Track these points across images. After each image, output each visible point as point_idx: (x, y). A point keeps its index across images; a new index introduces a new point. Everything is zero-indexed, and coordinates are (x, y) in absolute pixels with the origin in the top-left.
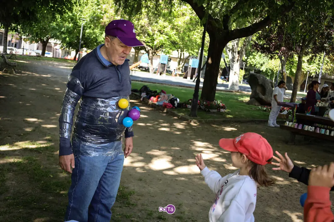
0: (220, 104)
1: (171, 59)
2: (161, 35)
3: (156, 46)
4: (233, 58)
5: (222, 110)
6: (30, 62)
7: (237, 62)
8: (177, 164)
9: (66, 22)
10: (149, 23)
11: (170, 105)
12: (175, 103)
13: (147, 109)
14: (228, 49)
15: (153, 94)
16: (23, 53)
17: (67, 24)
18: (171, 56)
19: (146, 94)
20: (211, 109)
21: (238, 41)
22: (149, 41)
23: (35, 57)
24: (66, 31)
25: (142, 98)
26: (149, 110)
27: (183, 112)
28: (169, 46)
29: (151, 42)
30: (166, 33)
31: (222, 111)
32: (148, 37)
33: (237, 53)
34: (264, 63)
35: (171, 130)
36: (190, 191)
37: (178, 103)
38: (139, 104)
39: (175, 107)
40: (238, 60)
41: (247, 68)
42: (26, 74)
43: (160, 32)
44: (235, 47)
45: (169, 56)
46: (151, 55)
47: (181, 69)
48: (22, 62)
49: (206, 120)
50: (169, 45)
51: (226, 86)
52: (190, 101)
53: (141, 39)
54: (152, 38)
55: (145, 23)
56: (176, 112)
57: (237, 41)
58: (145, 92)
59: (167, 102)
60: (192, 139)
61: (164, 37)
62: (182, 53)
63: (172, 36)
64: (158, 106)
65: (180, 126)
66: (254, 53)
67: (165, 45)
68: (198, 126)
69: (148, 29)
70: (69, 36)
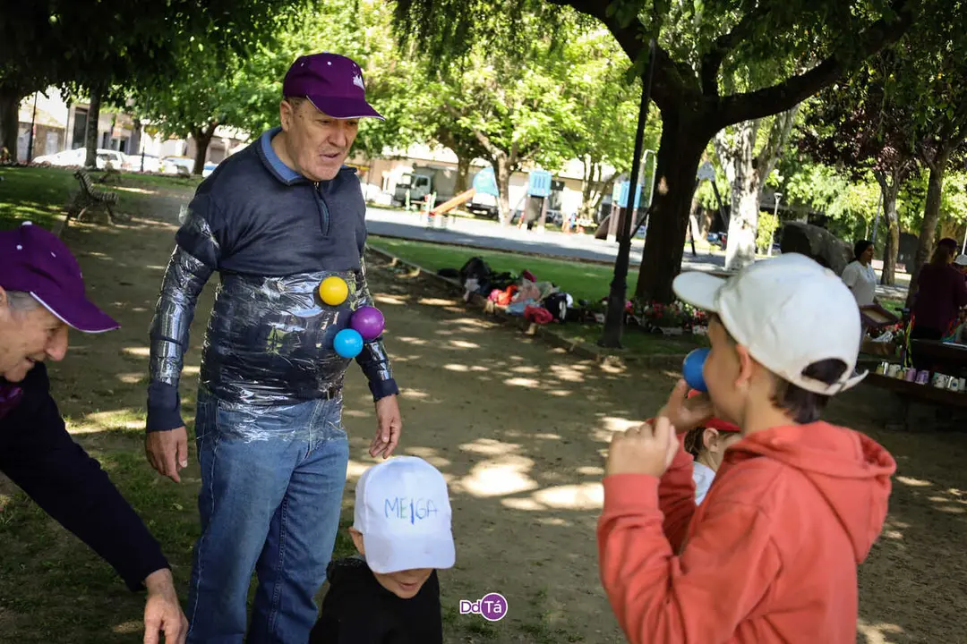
0: (691, 310)
1: (562, 184)
2: (533, 114)
3: (517, 144)
4: (740, 178)
5: (698, 330)
6: (157, 193)
7: (751, 191)
8: (545, 480)
9: (262, 78)
10: (499, 80)
11: (547, 313)
12: (561, 307)
13: (480, 324)
14: (725, 153)
15: (498, 282)
16: (142, 167)
17: (265, 84)
18: (561, 174)
19: (479, 283)
20: (663, 326)
21: (755, 128)
22: (500, 131)
23: (173, 180)
24: (262, 103)
25: (468, 292)
26: (487, 326)
27: (582, 336)
28: (554, 145)
29: (503, 133)
30: (547, 108)
31: (698, 332)
32: (496, 120)
33: (750, 164)
34: (836, 194)
35: (541, 383)
36: (573, 556)
37: (568, 309)
38: (457, 309)
39: (560, 319)
40: (752, 185)
41: (785, 209)
42: (144, 226)
43: (530, 105)
44: (744, 148)
45: (557, 175)
46: (503, 171)
47: (592, 211)
48: (136, 193)
49: (646, 356)
50: (555, 142)
51: (719, 261)
52: (605, 303)
53: (475, 127)
54: (505, 122)
55: (485, 79)
56: (560, 334)
57: (749, 130)
58: (475, 275)
59: (535, 305)
60: (598, 412)
61: (542, 120)
62: (596, 165)
63: (564, 115)
64: (512, 315)
65: (568, 373)
66: (806, 167)
67: (543, 143)
68: (623, 375)
69: (495, 97)
70: (270, 117)
